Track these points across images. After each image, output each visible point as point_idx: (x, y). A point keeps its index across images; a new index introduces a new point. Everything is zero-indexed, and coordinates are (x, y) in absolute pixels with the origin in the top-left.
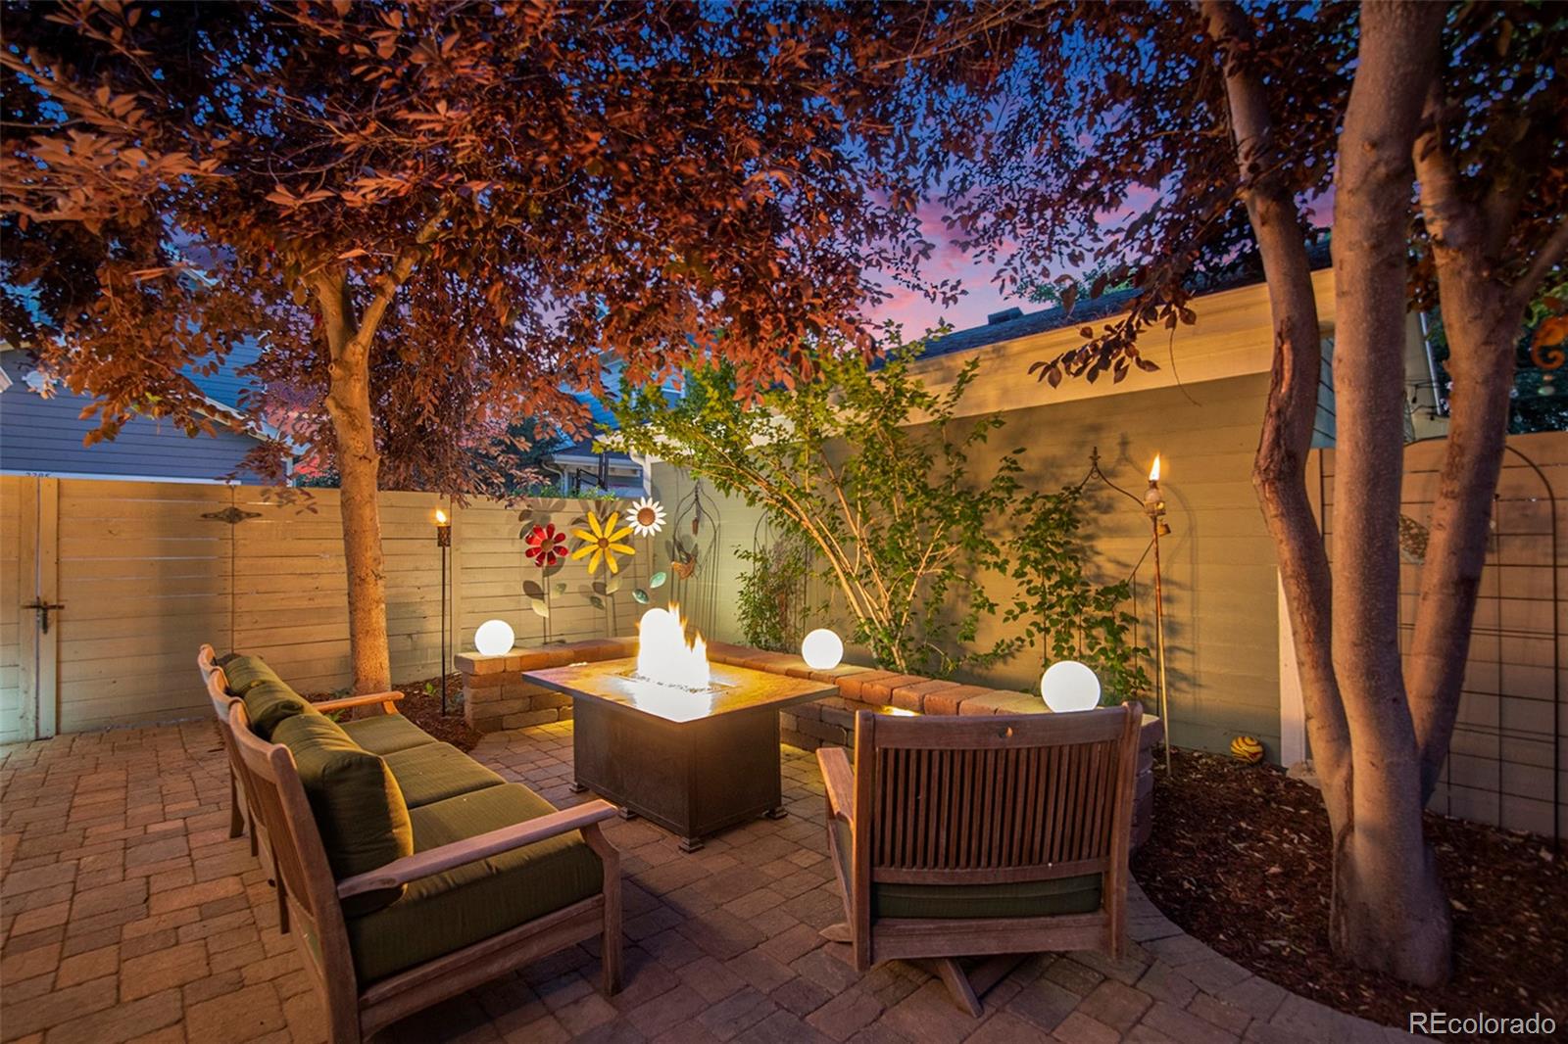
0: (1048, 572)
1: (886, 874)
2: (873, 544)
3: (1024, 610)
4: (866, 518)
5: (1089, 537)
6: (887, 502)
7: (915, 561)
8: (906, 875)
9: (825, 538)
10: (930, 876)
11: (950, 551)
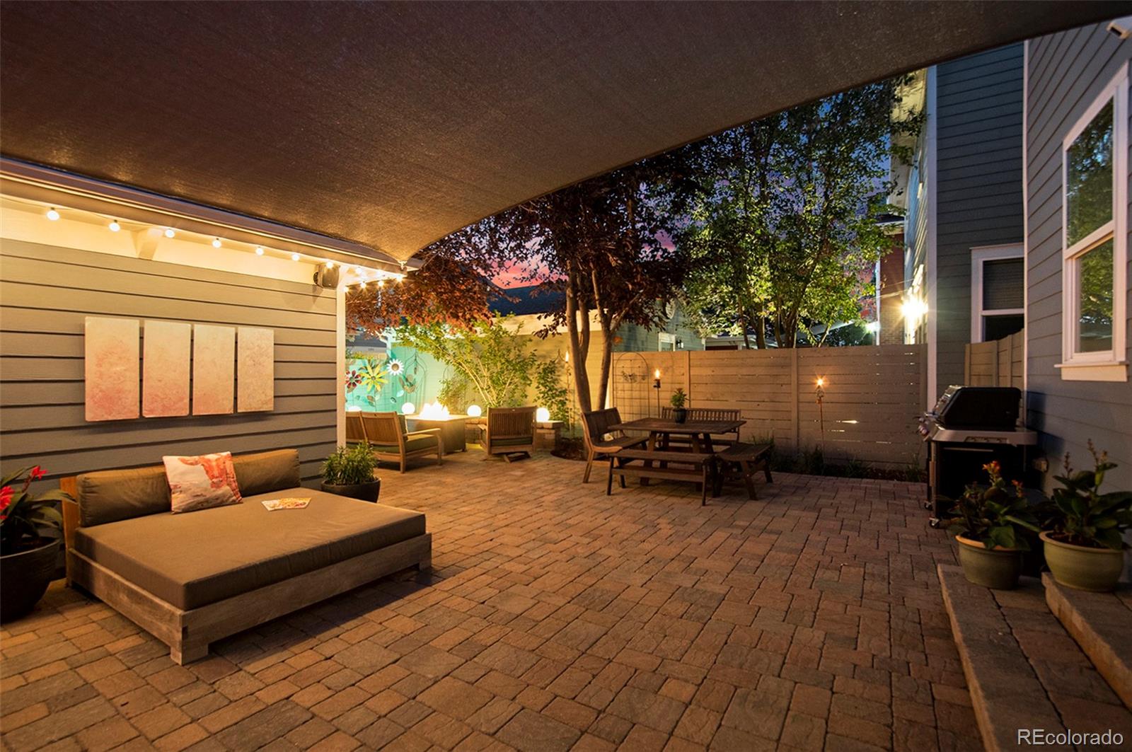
0: (545, 387)
1: (493, 437)
2: (491, 378)
3: (539, 398)
4: (488, 369)
5: (559, 376)
6: (495, 364)
7: (505, 384)
8: (497, 437)
9: (475, 376)
10: (501, 438)
11: (516, 380)
